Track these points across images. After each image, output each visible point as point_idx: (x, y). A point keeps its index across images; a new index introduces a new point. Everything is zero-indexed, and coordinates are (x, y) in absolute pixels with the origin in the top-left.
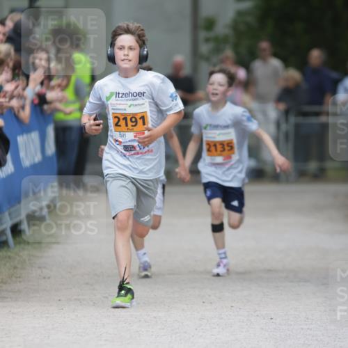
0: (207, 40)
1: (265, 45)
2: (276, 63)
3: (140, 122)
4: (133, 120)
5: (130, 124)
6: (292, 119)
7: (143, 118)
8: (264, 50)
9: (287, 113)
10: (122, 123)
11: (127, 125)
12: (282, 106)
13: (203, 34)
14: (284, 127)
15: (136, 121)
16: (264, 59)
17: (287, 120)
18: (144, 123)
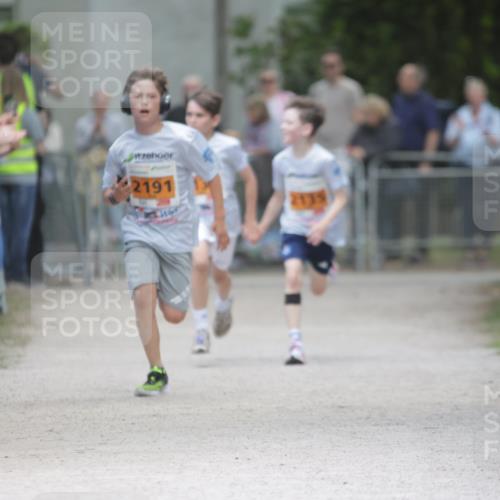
0: (240, 51)
1: (332, 58)
2: (349, 86)
3: (165, 188)
4: (157, 185)
5: (152, 190)
6: (375, 172)
7: (169, 183)
8: (332, 66)
9: (366, 162)
10: (143, 188)
12: (359, 153)
13: (233, 43)
14: (361, 185)
15: (160, 187)
16: (332, 81)
17: (366, 175)
18: (170, 189)
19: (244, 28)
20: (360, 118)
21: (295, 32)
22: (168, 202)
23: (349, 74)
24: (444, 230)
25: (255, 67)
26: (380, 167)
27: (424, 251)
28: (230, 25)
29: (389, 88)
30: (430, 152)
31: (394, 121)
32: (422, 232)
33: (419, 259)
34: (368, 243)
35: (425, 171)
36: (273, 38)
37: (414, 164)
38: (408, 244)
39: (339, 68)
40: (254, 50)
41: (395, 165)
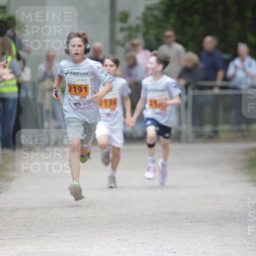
0: (122, 29)
1: (169, 33)
2: (178, 47)
3: (84, 90)
4: (80, 88)
5: (77, 91)
6: (191, 92)
7: (86, 88)
8: (169, 37)
10: (73, 90)
11: (75, 91)
12: (183, 82)
13: (119, 25)
15: (81, 90)
16: (169, 45)
17: (187, 93)
18: (86, 91)
19: (125, 17)
20: (184, 64)
21: (151, 19)
22: (85, 97)
23: (178, 41)
24: (226, 122)
25: (130, 37)
26: (194, 89)
27: (216, 132)
28: (117, 16)
29: (199, 49)
30: (219, 82)
31: (201, 65)
32: (215, 123)
33: (213, 137)
34: (187, 128)
35: (216, 91)
36: (140, 22)
37: (211, 88)
38: (208, 129)
39: (173, 38)
40: (130, 29)
41: (201, 88)
